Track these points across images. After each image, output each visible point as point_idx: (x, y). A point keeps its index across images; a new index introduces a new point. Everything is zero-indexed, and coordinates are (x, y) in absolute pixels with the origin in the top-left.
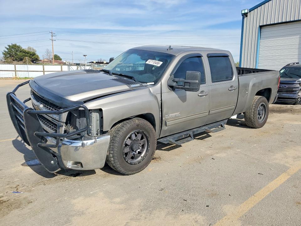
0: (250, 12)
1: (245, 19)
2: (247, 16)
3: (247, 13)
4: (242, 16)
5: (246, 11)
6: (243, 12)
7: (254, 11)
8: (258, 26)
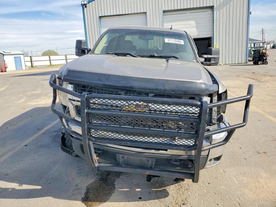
0: (88, 3)
1: (85, 9)
2: (86, 7)
3: (86, 4)
4: (82, 6)
5: (85, 2)
6: (83, 3)
7: (92, 2)
8: (98, 17)
